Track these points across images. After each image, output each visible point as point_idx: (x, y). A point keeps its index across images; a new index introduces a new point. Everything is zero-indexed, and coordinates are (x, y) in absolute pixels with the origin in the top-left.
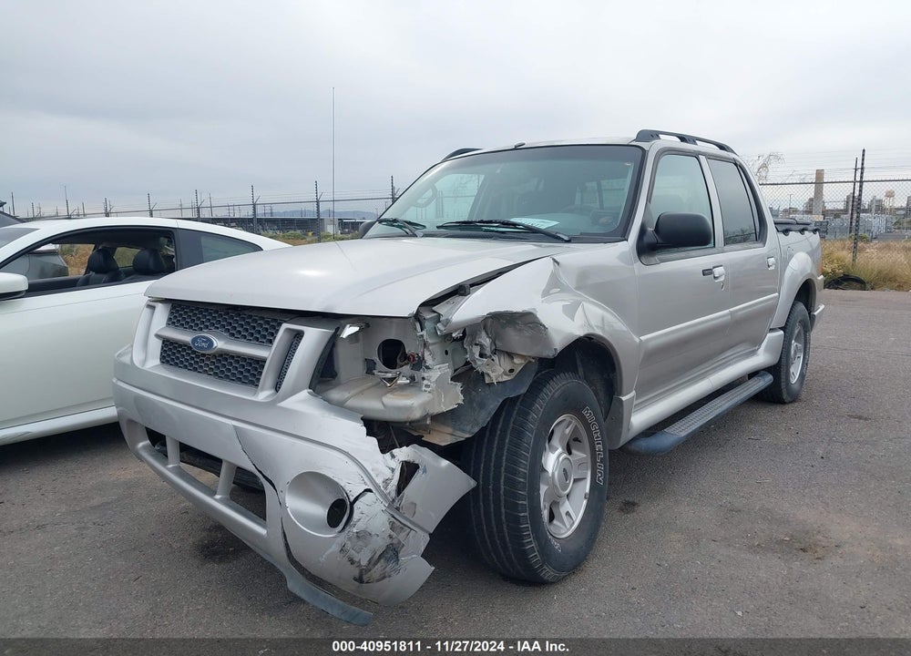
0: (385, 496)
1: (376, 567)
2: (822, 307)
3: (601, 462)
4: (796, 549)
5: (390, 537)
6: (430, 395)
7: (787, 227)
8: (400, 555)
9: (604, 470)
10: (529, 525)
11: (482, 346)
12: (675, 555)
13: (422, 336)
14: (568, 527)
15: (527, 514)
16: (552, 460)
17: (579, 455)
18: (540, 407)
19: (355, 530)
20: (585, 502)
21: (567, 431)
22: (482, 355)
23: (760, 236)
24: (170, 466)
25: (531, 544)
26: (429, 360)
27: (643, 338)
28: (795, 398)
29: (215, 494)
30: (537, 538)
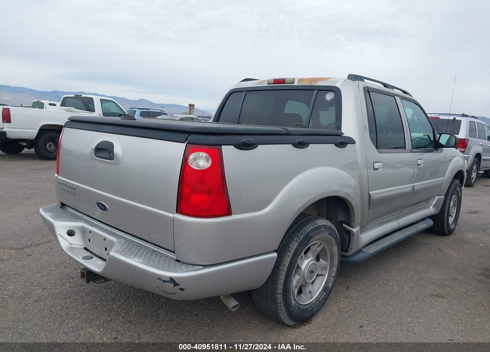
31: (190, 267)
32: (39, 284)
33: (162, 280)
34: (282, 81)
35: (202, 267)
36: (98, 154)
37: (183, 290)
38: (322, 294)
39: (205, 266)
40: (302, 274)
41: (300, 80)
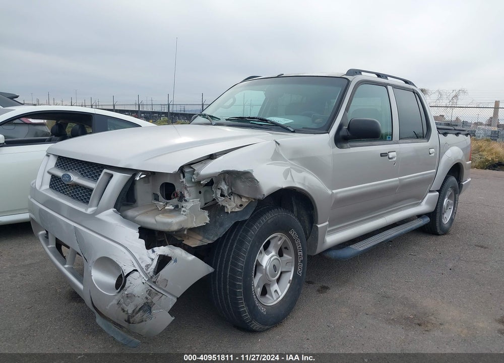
0: (146, 275)
1: (138, 315)
2: (469, 180)
3: (301, 262)
4: (415, 324)
5: (147, 298)
6: (186, 217)
7: (446, 131)
8: (152, 309)
9: (303, 267)
10: (243, 297)
11: (222, 190)
12: (340, 321)
13: (183, 182)
14: (275, 299)
15: (241, 290)
16: (266, 259)
17: (287, 257)
18: (257, 228)
19: (126, 293)
20: (289, 285)
21: (279, 243)
22: (222, 195)
23: (425, 135)
24: (50, 246)
25: (244, 308)
26: (187, 197)
27: (334, 191)
28: (445, 232)
29: (65, 264)
30: (248, 305)
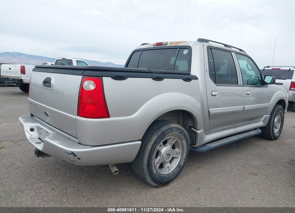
31: (84, 146)
32: (21, 160)
33: (67, 153)
34: (161, 44)
35: (91, 147)
36: (45, 85)
37: (79, 159)
38: (177, 169)
39: (93, 146)
40: (162, 156)
41: (171, 43)
